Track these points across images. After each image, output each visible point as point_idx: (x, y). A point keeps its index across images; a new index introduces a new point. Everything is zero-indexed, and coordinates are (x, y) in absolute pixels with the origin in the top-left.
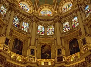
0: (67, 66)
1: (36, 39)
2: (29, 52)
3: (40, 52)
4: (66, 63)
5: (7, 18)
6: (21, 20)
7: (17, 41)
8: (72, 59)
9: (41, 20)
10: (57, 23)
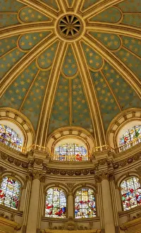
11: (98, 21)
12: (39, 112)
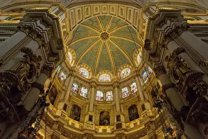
0: (126, 133)
1: (94, 105)
2: (87, 118)
3: (98, 118)
4: (125, 130)
5: (66, 84)
6: (80, 86)
7: (75, 106)
8: (132, 126)
9: (100, 85)
10: (116, 89)
11: (114, 34)
12: (94, 65)
